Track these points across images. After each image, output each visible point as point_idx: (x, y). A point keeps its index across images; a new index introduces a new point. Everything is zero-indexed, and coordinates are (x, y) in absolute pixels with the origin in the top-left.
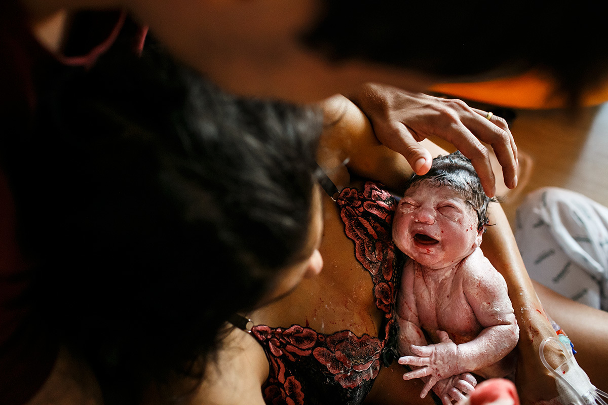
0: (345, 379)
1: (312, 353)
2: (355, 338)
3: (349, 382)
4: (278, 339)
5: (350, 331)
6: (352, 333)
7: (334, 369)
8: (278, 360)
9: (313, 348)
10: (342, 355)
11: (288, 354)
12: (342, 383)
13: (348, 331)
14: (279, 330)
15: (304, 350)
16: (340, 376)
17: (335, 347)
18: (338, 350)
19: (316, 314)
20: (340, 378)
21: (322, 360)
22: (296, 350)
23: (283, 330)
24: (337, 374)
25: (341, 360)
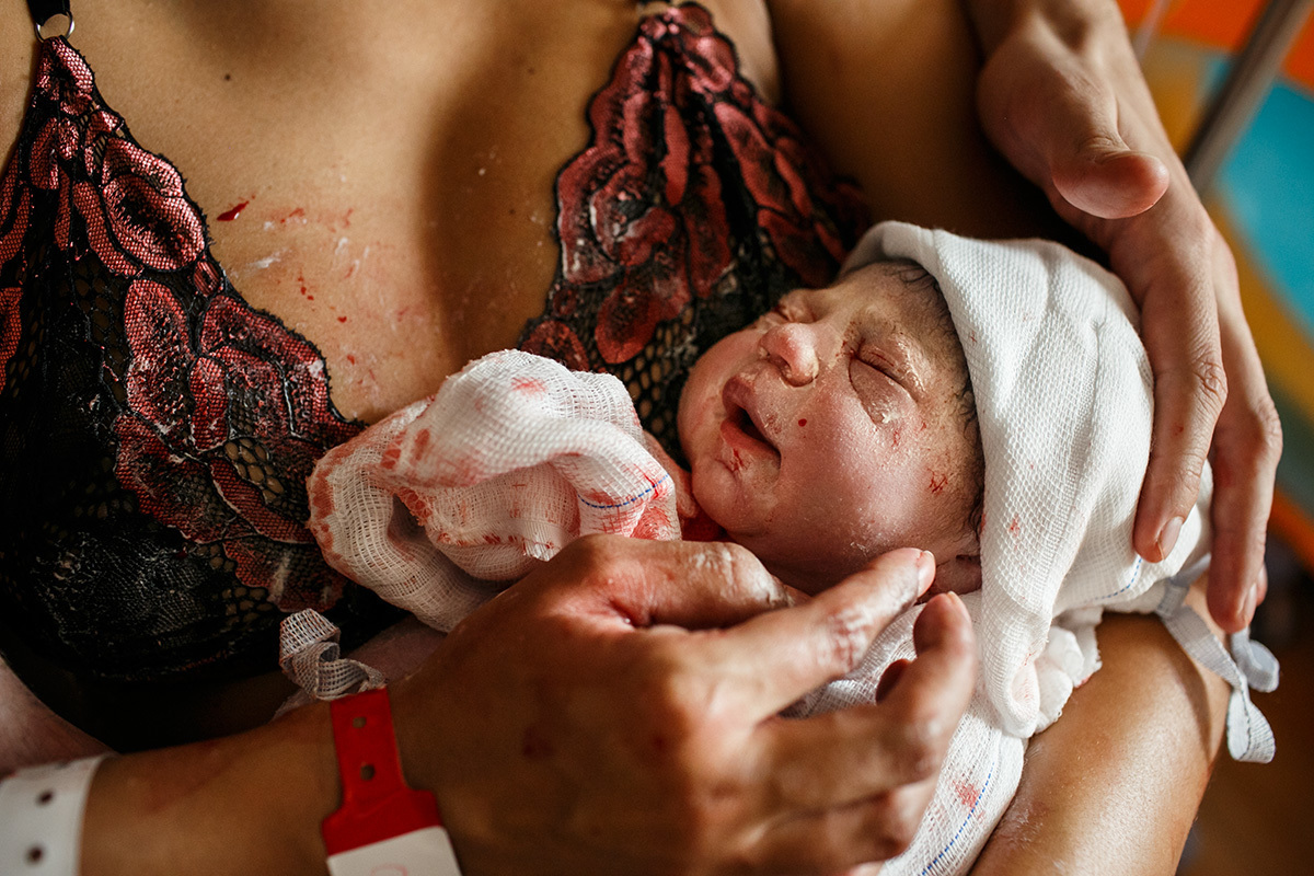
0: (145, 457)
1: (132, 278)
2: (318, 395)
3: (150, 478)
4: (81, 140)
5: (323, 360)
6: (325, 372)
7: (146, 393)
8: (27, 196)
9: (150, 273)
10: (219, 387)
11: (65, 209)
12: (125, 457)
13: (314, 351)
14: (110, 122)
15: (118, 247)
16: (140, 429)
17: (219, 347)
18: (217, 361)
19: (288, 220)
20: (136, 436)
21: (138, 328)
22: (94, 220)
23: (119, 132)
24: (140, 417)
25: (197, 397)
